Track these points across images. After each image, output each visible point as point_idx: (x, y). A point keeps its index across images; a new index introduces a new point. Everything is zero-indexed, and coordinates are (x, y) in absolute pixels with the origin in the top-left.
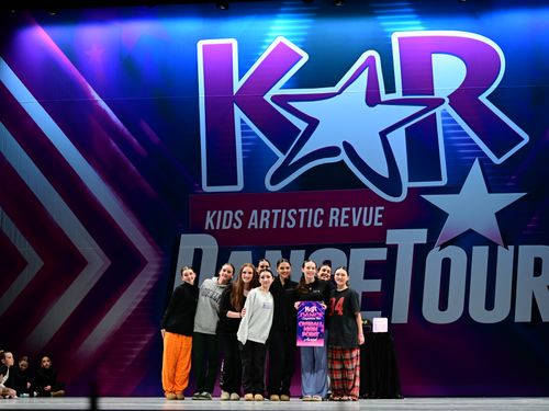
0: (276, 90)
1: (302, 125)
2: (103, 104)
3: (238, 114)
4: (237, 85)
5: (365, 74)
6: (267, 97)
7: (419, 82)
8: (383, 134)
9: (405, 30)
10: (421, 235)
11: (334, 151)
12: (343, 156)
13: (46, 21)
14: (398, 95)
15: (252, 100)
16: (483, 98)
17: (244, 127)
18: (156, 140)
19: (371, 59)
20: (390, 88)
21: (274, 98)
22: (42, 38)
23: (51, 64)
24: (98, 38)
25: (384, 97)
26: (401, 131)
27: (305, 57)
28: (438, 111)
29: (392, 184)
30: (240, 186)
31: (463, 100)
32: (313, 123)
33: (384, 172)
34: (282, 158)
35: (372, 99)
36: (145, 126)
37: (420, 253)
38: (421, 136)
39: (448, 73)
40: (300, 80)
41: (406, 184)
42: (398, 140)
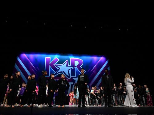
0: (55, 64)
1: (58, 69)
2: (32, 64)
3: (50, 67)
4: (50, 63)
5: (66, 63)
6: (54, 65)
7: (73, 64)
8: (68, 70)
9: (72, 58)
10: (72, 83)
11: (62, 72)
12: (63, 73)
13: (25, 53)
14: (70, 65)
15: (52, 65)
16: (80, 66)
17: (51, 68)
18: (39, 69)
19: (67, 61)
20: (69, 65)
21: (55, 65)
22: (24, 55)
23: (25, 59)
24: (32, 56)
25: (69, 66)
26: (70, 70)
27: (59, 60)
28: (75, 68)
29: (69, 76)
30: (49, 76)
31: (78, 66)
32: (59, 68)
33: (68, 75)
34: (55, 73)
35: (67, 66)
36: (37, 68)
37: (72, 85)
38: (73, 71)
39: (76, 63)
40: (58, 63)
41: (71, 77)
42: (70, 71)
